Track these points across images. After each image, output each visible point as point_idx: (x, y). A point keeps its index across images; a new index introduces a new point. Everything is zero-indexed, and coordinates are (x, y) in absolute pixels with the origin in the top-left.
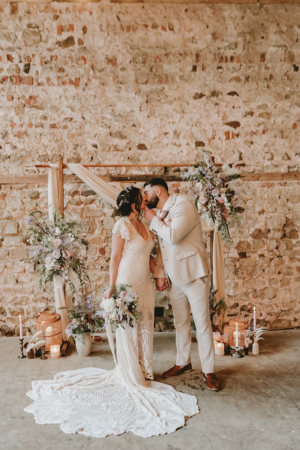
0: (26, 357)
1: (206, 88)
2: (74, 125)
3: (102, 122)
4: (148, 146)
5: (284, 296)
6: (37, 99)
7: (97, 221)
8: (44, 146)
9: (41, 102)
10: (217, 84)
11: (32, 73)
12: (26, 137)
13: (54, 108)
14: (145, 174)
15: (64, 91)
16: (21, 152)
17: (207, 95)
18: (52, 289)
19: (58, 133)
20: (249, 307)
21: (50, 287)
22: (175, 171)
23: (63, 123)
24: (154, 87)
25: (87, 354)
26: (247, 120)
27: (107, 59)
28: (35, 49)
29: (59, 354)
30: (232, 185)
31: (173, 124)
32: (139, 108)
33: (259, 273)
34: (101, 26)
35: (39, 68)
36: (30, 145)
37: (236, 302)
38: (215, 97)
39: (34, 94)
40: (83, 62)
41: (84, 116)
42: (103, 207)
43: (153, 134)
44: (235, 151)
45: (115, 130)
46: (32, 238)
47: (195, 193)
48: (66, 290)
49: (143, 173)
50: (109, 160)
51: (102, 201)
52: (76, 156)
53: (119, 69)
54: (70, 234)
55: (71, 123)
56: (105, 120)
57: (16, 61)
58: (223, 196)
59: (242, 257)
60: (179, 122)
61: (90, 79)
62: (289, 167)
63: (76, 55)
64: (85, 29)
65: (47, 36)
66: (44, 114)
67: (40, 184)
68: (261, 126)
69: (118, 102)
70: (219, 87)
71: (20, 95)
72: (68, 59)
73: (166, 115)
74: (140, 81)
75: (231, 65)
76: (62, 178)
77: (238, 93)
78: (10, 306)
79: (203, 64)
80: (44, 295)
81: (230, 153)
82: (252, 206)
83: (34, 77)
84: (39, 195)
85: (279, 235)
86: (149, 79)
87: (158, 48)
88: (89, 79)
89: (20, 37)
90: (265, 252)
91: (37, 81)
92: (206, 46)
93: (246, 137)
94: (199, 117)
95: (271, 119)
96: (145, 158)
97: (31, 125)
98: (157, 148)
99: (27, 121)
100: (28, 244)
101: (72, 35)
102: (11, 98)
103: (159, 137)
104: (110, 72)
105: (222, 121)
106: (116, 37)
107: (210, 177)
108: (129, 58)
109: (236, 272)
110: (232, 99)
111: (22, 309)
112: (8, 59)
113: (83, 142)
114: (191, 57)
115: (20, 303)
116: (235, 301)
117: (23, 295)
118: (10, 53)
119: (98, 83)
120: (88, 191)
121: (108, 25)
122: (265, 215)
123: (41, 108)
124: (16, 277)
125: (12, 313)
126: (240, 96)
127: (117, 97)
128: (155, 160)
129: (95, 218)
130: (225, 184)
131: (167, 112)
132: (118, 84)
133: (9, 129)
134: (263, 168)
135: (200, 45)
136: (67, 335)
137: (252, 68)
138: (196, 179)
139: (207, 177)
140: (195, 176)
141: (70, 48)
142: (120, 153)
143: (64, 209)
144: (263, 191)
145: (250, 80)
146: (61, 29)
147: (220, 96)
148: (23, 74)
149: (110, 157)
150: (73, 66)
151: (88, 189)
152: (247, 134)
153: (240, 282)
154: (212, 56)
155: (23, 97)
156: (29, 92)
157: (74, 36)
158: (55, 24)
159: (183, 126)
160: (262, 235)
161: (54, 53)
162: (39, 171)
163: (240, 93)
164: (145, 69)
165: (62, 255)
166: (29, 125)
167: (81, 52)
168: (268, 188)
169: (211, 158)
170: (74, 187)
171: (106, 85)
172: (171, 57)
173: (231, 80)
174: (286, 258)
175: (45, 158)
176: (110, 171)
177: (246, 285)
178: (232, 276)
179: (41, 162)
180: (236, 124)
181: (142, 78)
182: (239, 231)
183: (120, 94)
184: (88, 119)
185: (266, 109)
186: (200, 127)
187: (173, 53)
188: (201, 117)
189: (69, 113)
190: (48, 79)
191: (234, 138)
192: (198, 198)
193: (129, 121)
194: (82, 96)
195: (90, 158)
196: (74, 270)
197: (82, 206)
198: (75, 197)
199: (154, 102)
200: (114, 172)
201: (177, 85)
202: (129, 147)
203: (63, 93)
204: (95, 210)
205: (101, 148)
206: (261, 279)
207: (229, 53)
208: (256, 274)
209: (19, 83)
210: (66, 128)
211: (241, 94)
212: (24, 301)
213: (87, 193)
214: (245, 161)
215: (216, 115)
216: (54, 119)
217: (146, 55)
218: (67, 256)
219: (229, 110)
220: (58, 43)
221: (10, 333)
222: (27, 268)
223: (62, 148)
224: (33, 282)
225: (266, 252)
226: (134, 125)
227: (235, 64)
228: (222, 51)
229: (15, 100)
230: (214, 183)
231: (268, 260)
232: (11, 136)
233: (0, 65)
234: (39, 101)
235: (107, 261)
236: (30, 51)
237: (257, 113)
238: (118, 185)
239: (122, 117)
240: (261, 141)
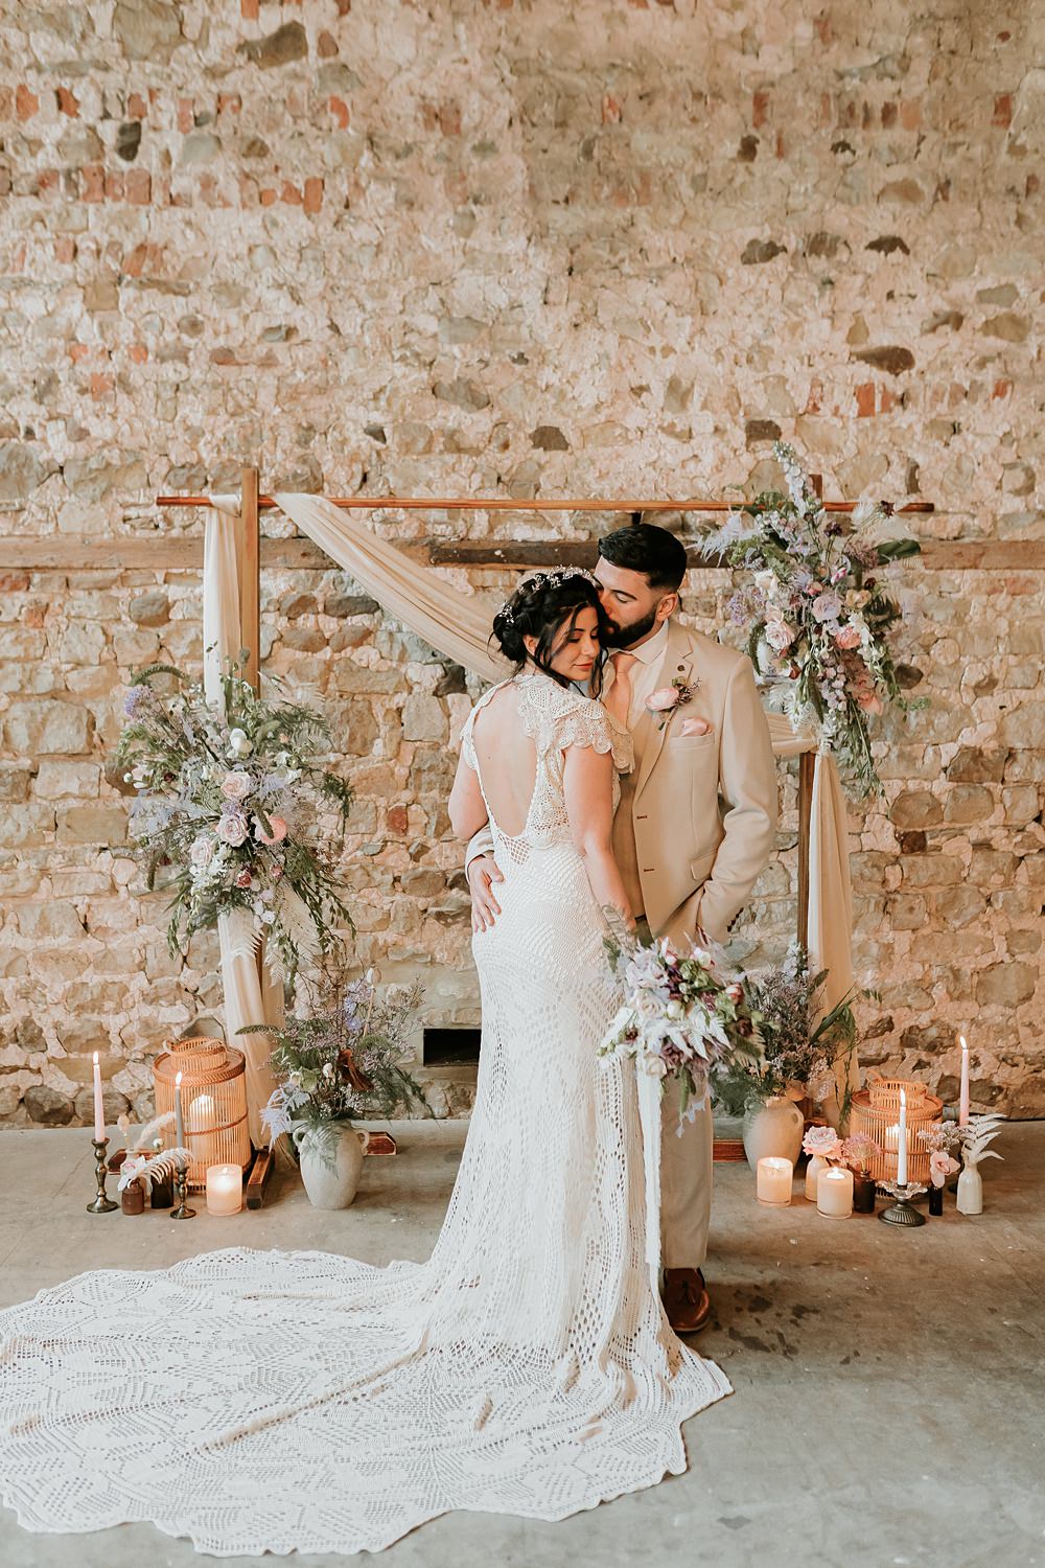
0: (116, 1208)
1: (787, 222)
2: (301, 355)
3: (404, 346)
4: (571, 437)
6: (166, 255)
7: (378, 711)
8: (188, 429)
9: (178, 269)
10: (831, 208)
11: (148, 158)
12: (122, 397)
13: (229, 292)
14: (559, 537)
15: (265, 227)
16: (105, 452)
17: (791, 248)
18: (213, 958)
19: (243, 384)
20: (933, 1032)
21: (204, 947)
23: (258, 348)
24: (597, 216)
25: (343, 1201)
26: (941, 342)
27: (425, 108)
28: (158, 68)
29: (239, 1199)
30: (890, 579)
31: (665, 357)
32: (539, 294)
33: (972, 910)
35: (174, 141)
36: (138, 425)
37: (885, 1014)
38: (823, 257)
39: (156, 237)
40: (336, 120)
41: (338, 321)
42: (402, 659)
43: (588, 393)
44: (894, 457)
45: (449, 376)
46: (141, 771)
47: (750, 609)
48: (267, 960)
49: (552, 536)
50: (428, 485)
51: (399, 636)
52: (307, 469)
53: (469, 146)
54: (284, 755)
55: (289, 348)
56: (412, 338)
57: (89, 113)
58: (857, 622)
59: (913, 851)
60: (687, 348)
61: (363, 184)
63: (311, 92)
65: (206, 21)
66: (192, 310)
67: (174, 571)
68: (989, 365)
69: (465, 272)
70: (837, 220)
71: (104, 240)
72: (280, 108)
73: (641, 319)
74: (546, 193)
75: (883, 137)
76: (257, 551)
77: (908, 243)
78: (58, 1014)
79: (780, 133)
80: (182, 979)
81: (874, 467)
82: (951, 661)
83: (153, 173)
84: (168, 609)
86: (578, 184)
87: (616, 73)
88: (357, 184)
89: (103, 25)
90: (994, 832)
91: (166, 187)
92: (791, 68)
93: (933, 407)
94: (760, 332)
95: (1028, 342)
96: (560, 482)
97: (140, 351)
98: (605, 445)
99: (126, 336)
100: (128, 790)
101: (299, 20)
102: (72, 251)
103: (612, 403)
104: (436, 158)
105: (847, 348)
106: (461, 28)
107: (806, 551)
108: (508, 105)
109: (886, 906)
110: (886, 263)
111: (101, 1026)
112: (60, 107)
113: (333, 416)
114: (738, 106)
115: (96, 1006)
116: (880, 1010)
117: (109, 978)
118: (66, 84)
119: (391, 200)
120: (349, 598)
122: (998, 697)
123: (181, 291)
124: (82, 909)
125: (67, 1041)
126: (915, 255)
127: (459, 253)
128: (594, 486)
129: (374, 698)
130: (866, 576)
131: (643, 312)
132: (465, 202)
133: (62, 366)
134: (995, 523)
135: (772, 62)
136: (268, 1129)
137: (961, 150)
138: (753, 558)
139: (798, 549)
140: (752, 543)
141: (291, 65)
142: (467, 461)
143: (262, 662)
144: (993, 606)
145: (951, 194)
147: (843, 255)
148: (112, 162)
149: (431, 474)
150: (301, 134)
151: (351, 592)
152: (937, 397)
153: (902, 941)
154: (815, 105)
155: (115, 246)
156: (136, 230)
157: (305, 24)
159: (700, 363)
160: (986, 769)
161: (229, 84)
162: (169, 522)
163: (915, 243)
164: (566, 151)
165: (252, 833)
166: (136, 350)
167: (330, 84)
168: (1009, 598)
169: (811, 481)
170: (297, 582)
171: (422, 208)
172: (661, 105)
173: (882, 192)
175: (192, 473)
176: (429, 527)
177: (922, 953)
178: (873, 918)
179: (178, 488)
180: (896, 360)
181: (551, 183)
182: (901, 756)
183: (470, 243)
184: (350, 331)
185: (1010, 306)
186: (766, 368)
187: (671, 89)
188: (769, 331)
189: (281, 309)
190: (208, 183)
191: (890, 411)
192: (760, 628)
193: (501, 340)
194: (331, 246)
195: (359, 478)
196: (296, 886)
197: (326, 653)
198: (300, 620)
199: (597, 272)
200: (444, 530)
201: (681, 212)
202: (501, 440)
203: (260, 236)
204: (373, 668)
205: (397, 439)
206: (980, 932)
207: (878, 93)
208: (960, 912)
209: (98, 195)
210: (270, 366)
211: (919, 248)
212: (110, 998)
213: (344, 607)
214: (932, 494)
215: (827, 323)
216: (228, 330)
217: (568, 96)
218: (271, 834)
219: (873, 305)
220: (245, 47)
221: (59, 1115)
222: (121, 879)
223: (255, 439)
224: (143, 930)
225: (1000, 833)
226: (521, 355)
227: (898, 134)
228: (852, 84)
229: (85, 259)
230: (825, 573)
231: (1005, 862)
232: (68, 392)
233: (30, 128)
234: (173, 264)
235: (415, 858)
236: (141, 77)
237: (977, 317)
238: (456, 577)
239: (479, 325)
240: (987, 422)
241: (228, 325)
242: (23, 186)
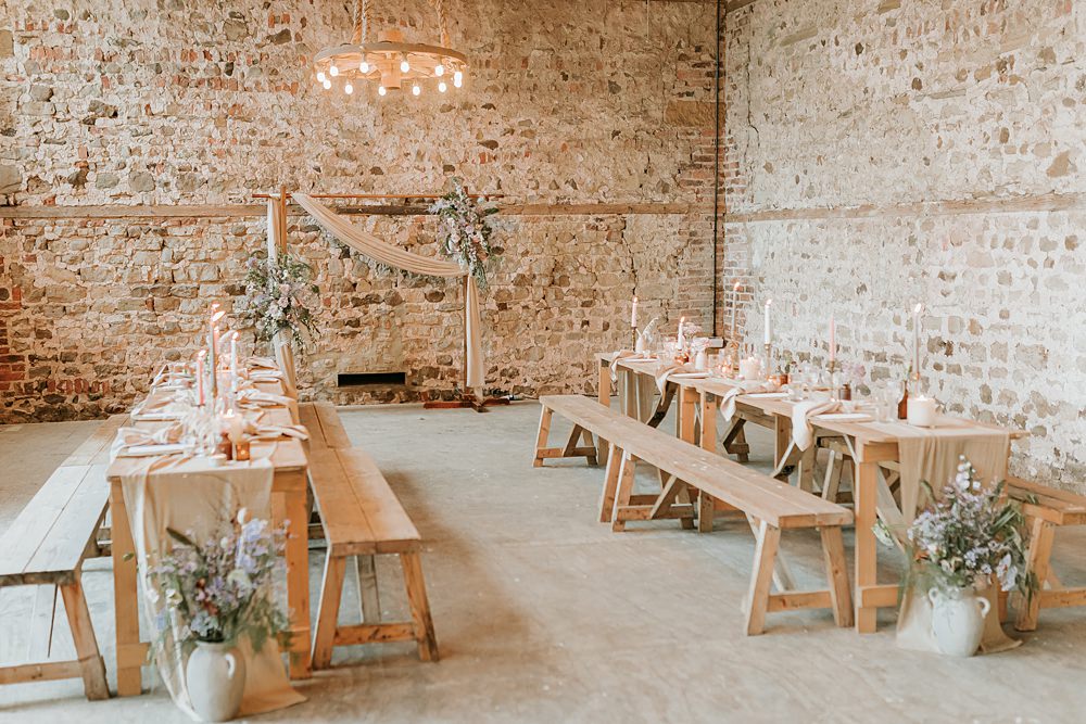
1: (456, 98)
2: (291, 142)
3: (326, 139)
4: (384, 170)
5: (553, 357)
6: (243, 108)
7: (320, 265)
8: (252, 168)
9: (248, 113)
10: (470, 94)
11: (236, 74)
12: (228, 157)
13: (265, 121)
14: (381, 204)
15: (278, 99)
16: (223, 176)
17: (456, 107)
19: (271, 152)
20: (511, 371)
21: (260, 348)
22: (418, 202)
23: (276, 140)
24: (391, 96)
26: (507, 139)
28: (240, 44)
30: (489, 220)
31: (415, 143)
32: (372, 122)
33: (523, 329)
34: (324, 17)
35: (245, 69)
36: (234, 166)
37: (495, 365)
38: (467, 110)
39: (240, 102)
40: (302, 63)
41: (303, 131)
42: (328, 247)
43: (390, 155)
44: (493, 177)
45: (342, 149)
49: (379, 204)
51: (326, 239)
52: (294, 181)
55: (287, 140)
56: (329, 137)
57: (216, 59)
58: (478, 233)
59: (502, 310)
62: (558, 198)
63: (293, 53)
64: (303, 21)
65: (256, 29)
66: (253, 127)
67: (246, 217)
68: (523, 146)
69: (347, 114)
70: (472, 98)
72: (282, 58)
73: (407, 131)
74: (374, 88)
75: (486, 71)
76: (282, 214)
77: (495, 106)
81: (486, 180)
82: (513, 245)
83: (238, 80)
84: (245, 230)
85: (545, 282)
88: (309, 85)
89: (220, 30)
90: (529, 302)
91: (243, 85)
93: (505, 160)
94: (447, 135)
95: (535, 139)
96: (381, 185)
98: (395, 173)
99: (230, 136)
101: (288, 29)
102: (210, 106)
103: (398, 159)
105: (476, 141)
107: (463, 212)
109: (494, 328)
110: (488, 112)
112: (205, 57)
113: (302, 163)
118: (207, 49)
119: (321, 90)
120: (310, 226)
121: (334, 17)
122: (529, 257)
123: (248, 120)
126: (498, 110)
127: (345, 108)
128: (393, 188)
129: (318, 260)
131: (408, 128)
133: (207, 146)
134: (526, 199)
137: (512, 75)
138: (447, 213)
139: (460, 211)
140: (445, 209)
141: (285, 44)
142: (349, 179)
144: (527, 227)
145: (509, 90)
146: (273, 21)
147: (474, 110)
148: (224, 76)
150: (289, 67)
151: (309, 224)
152: (506, 157)
153: (500, 340)
155: (225, 105)
156: (232, 99)
157: (290, 30)
158: (266, 14)
159: (428, 146)
160: (526, 281)
161: (264, 50)
166: (233, 141)
167: (299, 50)
168: (532, 224)
169: (464, 189)
170: (291, 220)
171: (332, 93)
173: (486, 89)
174: (556, 311)
175: (253, 184)
177: (507, 344)
178: (490, 333)
180: (493, 145)
182: (498, 277)
183: (349, 105)
184: (308, 134)
185: (529, 127)
186: (449, 147)
188: (450, 135)
189: (284, 127)
190: (257, 84)
191: (491, 161)
192: (449, 236)
193: (360, 138)
194: (301, 105)
195: (311, 185)
197: (302, 245)
198: (292, 234)
199: (392, 115)
200: (341, 202)
202: (360, 171)
203: (276, 102)
204: (318, 250)
205: (325, 172)
206: (525, 336)
207: (484, 56)
208: (519, 330)
209: (219, 88)
210: (280, 146)
211: (499, 107)
213: (307, 229)
214: (506, 190)
215: (469, 132)
216: (265, 134)
219: (484, 126)
220: (270, 37)
225: (531, 303)
226: (367, 143)
227: (491, 70)
228: (475, 53)
229: (215, 109)
230: (468, 219)
231: (533, 312)
232: (209, 156)
233: (194, 64)
234: (246, 111)
235: (334, 315)
236: (233, 47)
237: (519, 131)
238: (346, 218)
239: (352, 133)
240: (523, 166)
241: (265, 132)
242: (193, 84)
